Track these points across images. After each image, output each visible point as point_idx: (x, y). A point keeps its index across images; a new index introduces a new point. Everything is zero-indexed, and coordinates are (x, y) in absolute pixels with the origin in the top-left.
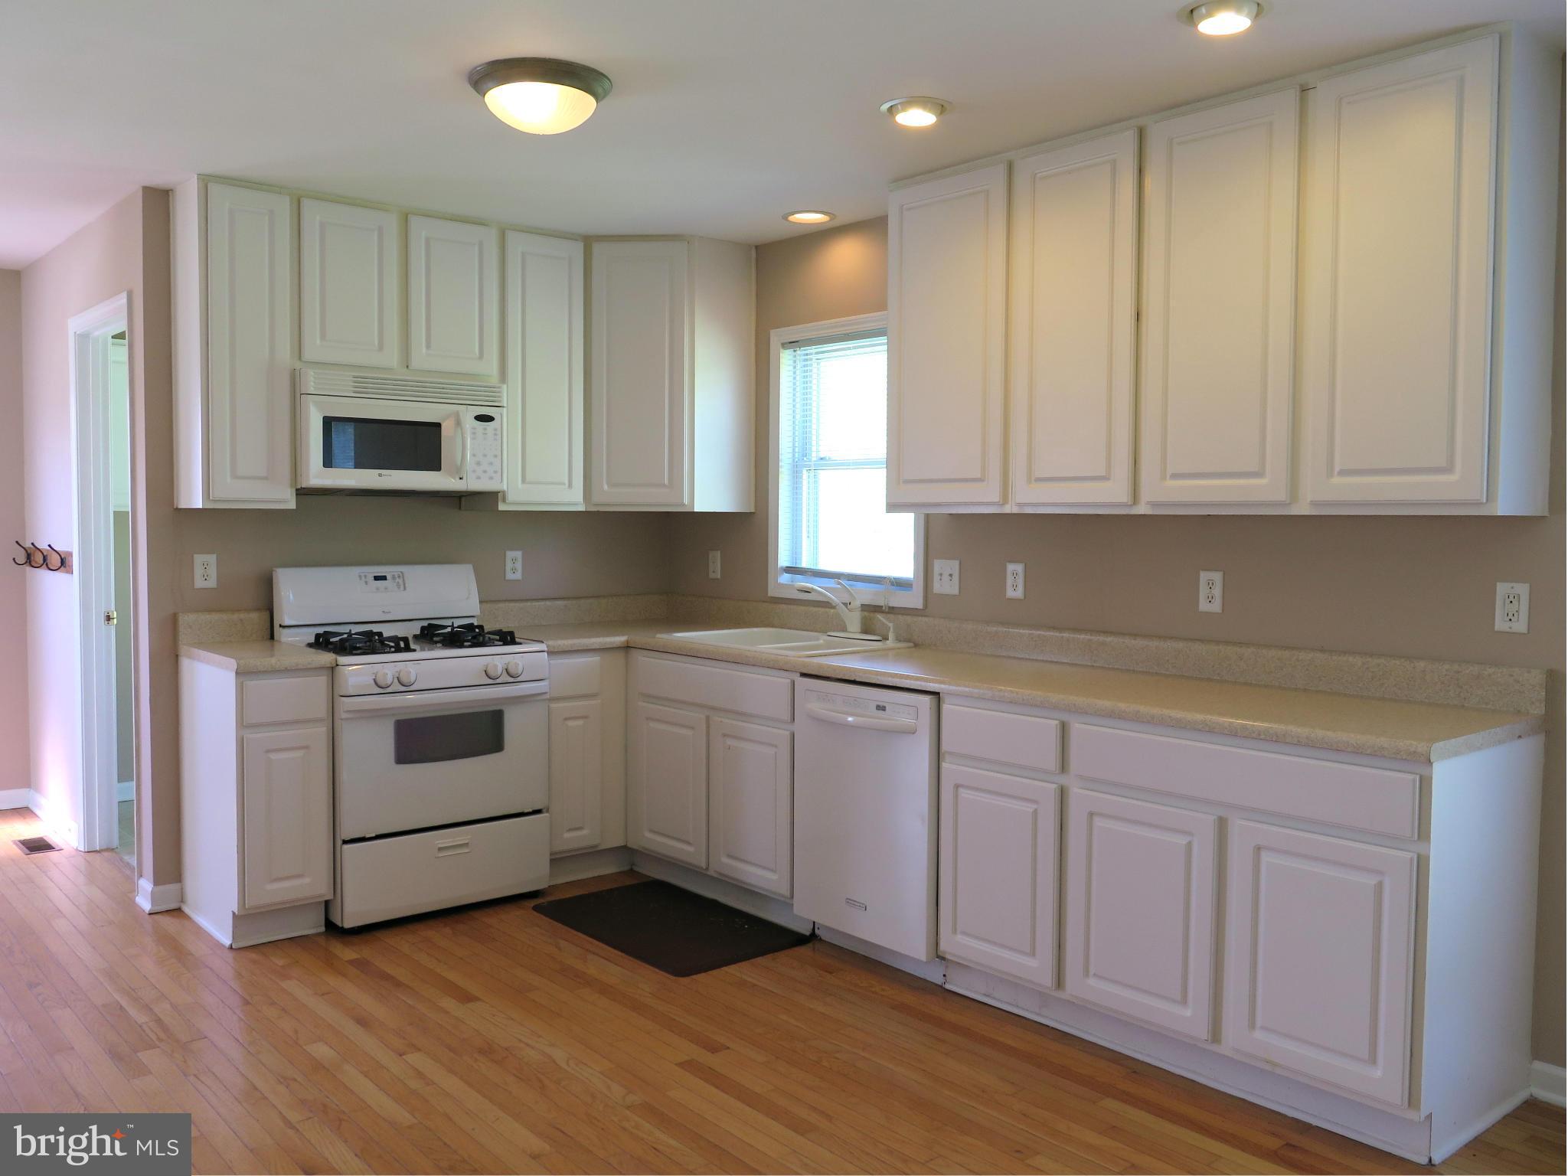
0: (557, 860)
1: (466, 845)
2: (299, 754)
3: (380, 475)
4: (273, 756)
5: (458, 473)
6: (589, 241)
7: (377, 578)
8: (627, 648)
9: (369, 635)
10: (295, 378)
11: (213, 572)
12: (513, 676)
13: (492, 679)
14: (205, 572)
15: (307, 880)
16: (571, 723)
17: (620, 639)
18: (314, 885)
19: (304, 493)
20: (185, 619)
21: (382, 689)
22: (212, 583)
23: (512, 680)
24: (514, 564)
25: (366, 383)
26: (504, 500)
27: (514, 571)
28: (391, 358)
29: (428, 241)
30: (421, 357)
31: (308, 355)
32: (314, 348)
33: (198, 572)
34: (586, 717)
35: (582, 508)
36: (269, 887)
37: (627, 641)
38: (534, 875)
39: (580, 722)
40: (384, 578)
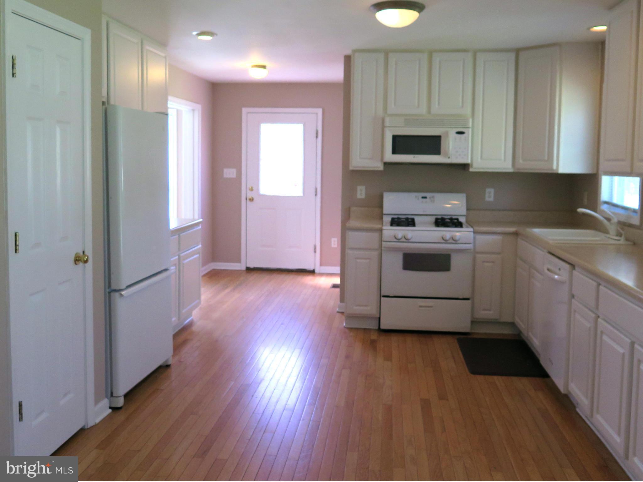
0: (474, 322)
1: (431, 307)
2: (368, 261)
3: (414, 157)
4: (358, 261)
5: (447, 156)
6: (518, 51)
7: (423, 198)
8: (516, 234)
9: (407, 219)
10: (383, 121)
11: (364, 192)
12: (455, 241)
13: (446, 241)
14: (361, 192)
15: (369, 308)
16: (486, 264)
17: (512, 229)
18: (371, 310)
19: (386, 164)
20: (353, 209)
21: (398, 240)
22: (363, 196)
23: (454, 242)
24: (490, 195)
25: (409, 120)
26: (472, 167)
27: (490, 197)
28: (423, 110)
29: (440, 62)
30: (435, 109)
31: (389, 112)
32: (392, 108)
33: (359, 192)
34: (493, 262)
35: (511, 170)
36: (355, 308)
37: (516, 231)
38: (463, 326)
39: (490, 264)
40: (426, 198)
